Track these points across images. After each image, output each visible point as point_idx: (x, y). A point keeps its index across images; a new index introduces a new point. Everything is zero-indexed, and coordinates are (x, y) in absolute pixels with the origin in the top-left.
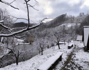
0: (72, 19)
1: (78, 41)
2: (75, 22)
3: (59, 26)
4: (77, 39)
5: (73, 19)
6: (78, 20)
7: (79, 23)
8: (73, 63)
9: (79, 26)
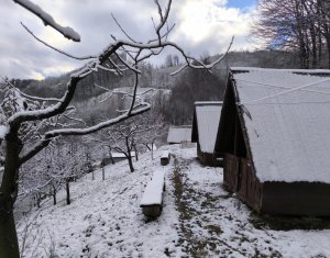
0: (146, 75)
1: (171, 143)
2: (154, 83)
3: (103, 95)
4: (169, 140)
5: (149, 72)
6: (163, 77)
7: (167, 88)
8: (191, 191)
9: (168, 98)
